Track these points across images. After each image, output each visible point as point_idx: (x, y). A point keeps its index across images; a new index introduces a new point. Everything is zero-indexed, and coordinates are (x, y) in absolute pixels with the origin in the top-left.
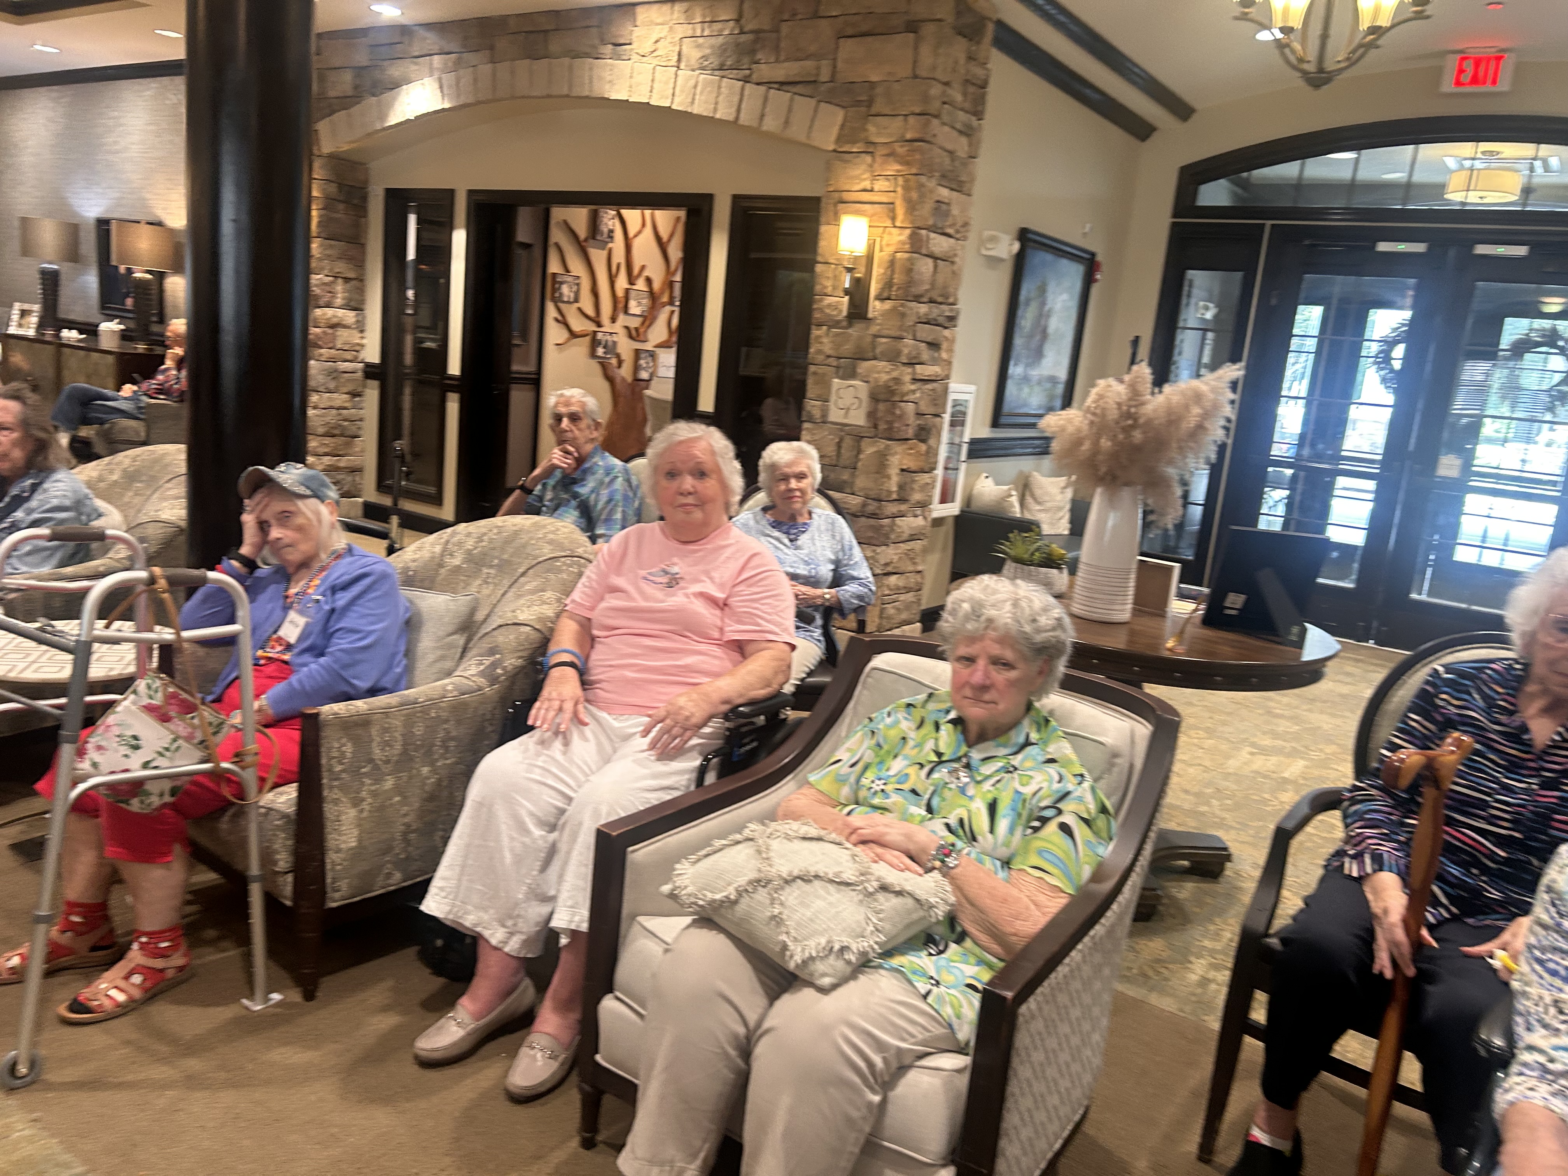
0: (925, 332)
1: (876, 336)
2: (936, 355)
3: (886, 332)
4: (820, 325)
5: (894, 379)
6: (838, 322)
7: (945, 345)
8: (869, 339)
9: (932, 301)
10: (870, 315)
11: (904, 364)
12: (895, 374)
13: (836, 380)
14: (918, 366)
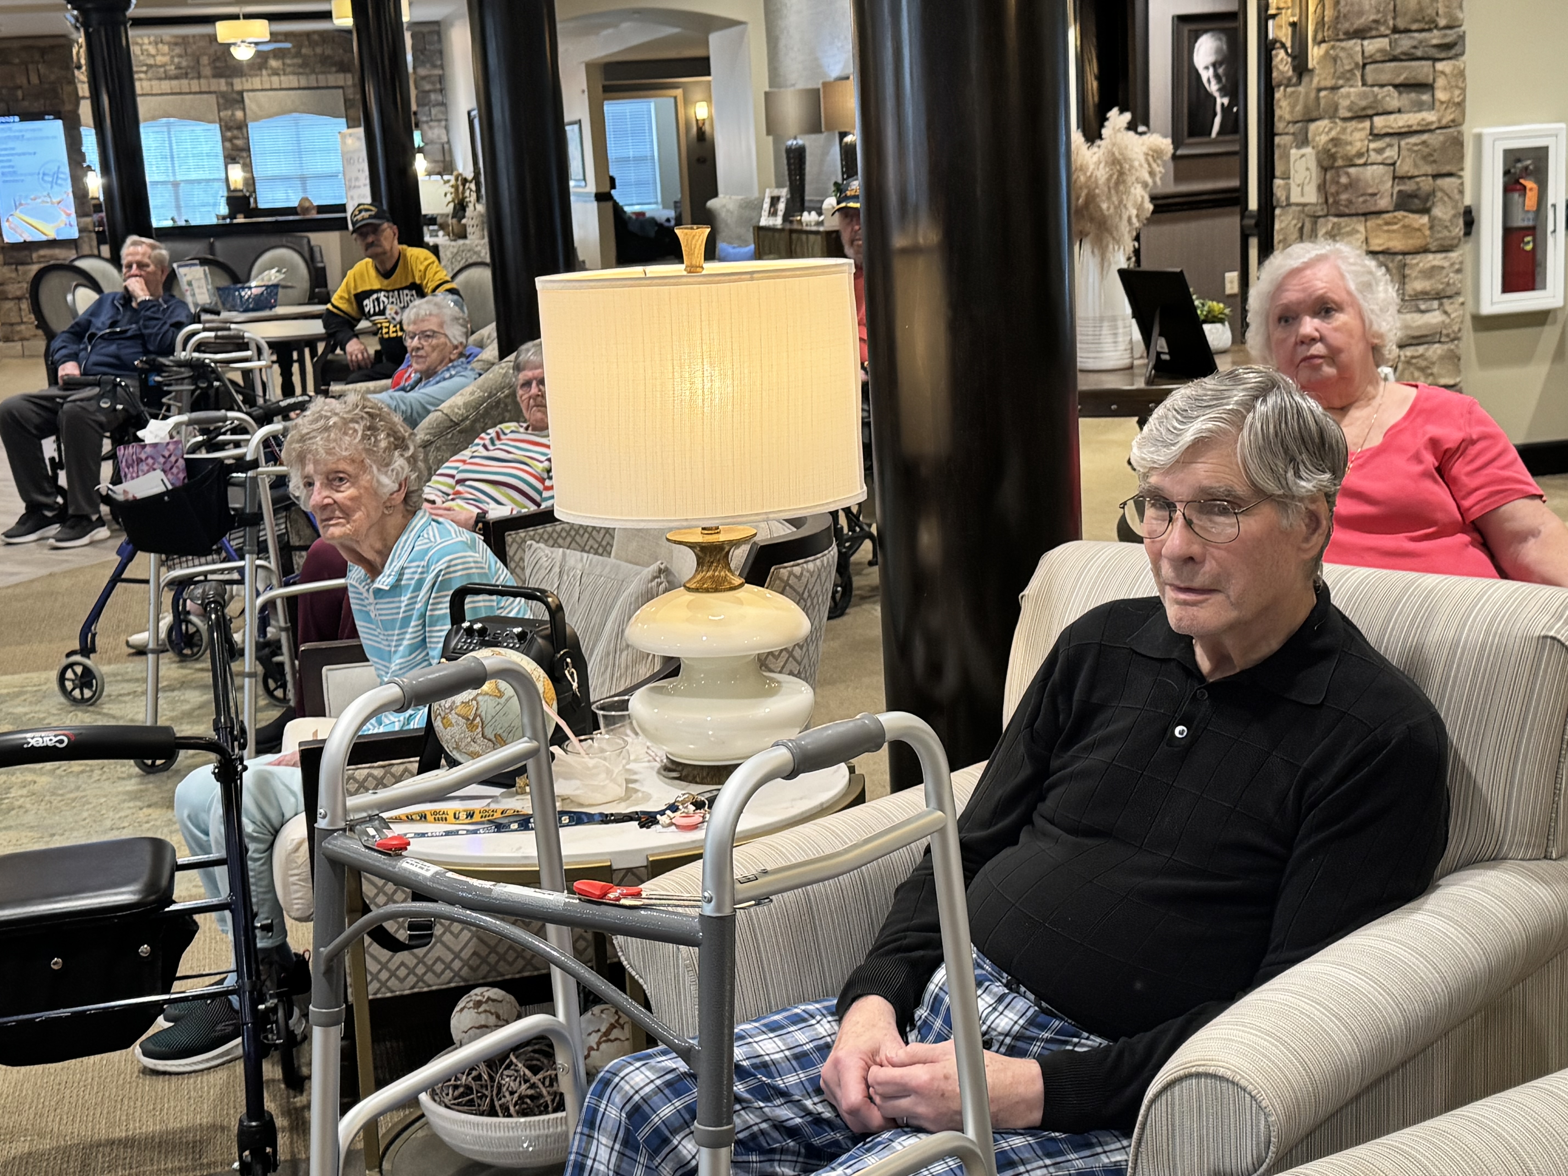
0: (1389, 71)
1: (1319, 90)
2: (1426, 97)
3: (1323, 84)
4: (1279, 86)
5: (1332, 140)
6: (1290, 79)
7: (1440, 82)
8: (1313, 95)
9: (1395, 30)
10: (1310, 66)
11: (1345, 119)
12: (1333, 134)
13: (1293, 151)
14: (1376, 119)
